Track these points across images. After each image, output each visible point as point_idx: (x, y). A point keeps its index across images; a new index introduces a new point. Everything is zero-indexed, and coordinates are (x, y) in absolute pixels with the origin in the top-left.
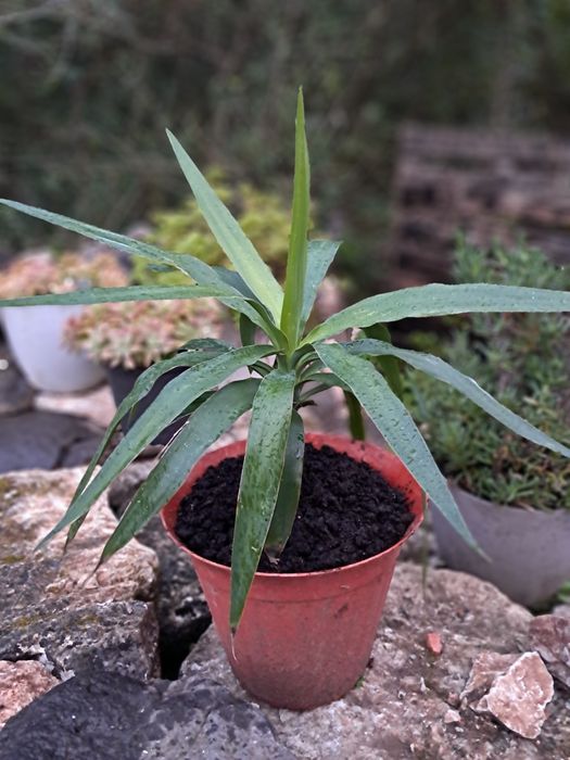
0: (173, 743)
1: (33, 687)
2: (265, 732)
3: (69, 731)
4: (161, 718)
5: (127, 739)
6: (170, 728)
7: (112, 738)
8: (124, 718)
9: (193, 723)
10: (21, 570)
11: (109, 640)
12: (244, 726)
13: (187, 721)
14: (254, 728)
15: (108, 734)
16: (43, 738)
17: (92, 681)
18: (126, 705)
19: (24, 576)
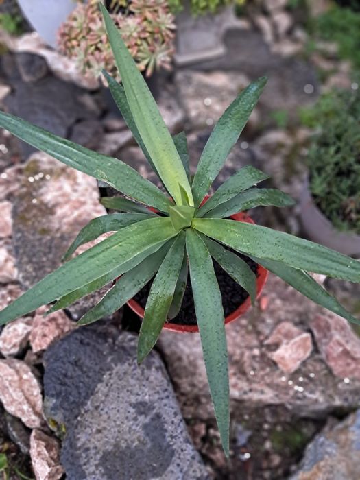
0: (117, 373)
1: (58, 326)
2: (158, 371)
3: (72, 364)
4: (113, 360)
5: (97, 368)
6: (116, 365)
7: (91, 368)
8: (97, 358)
9: (126, 365)
10: (48, 244)
11: (93, 303)
12: (149, 367)
13: (124, 362)
14: (153, 369)
15: (89, 365)
16: (61, 367)
17: (83, 337)
18: (98, 351)
19: (50, 248)
